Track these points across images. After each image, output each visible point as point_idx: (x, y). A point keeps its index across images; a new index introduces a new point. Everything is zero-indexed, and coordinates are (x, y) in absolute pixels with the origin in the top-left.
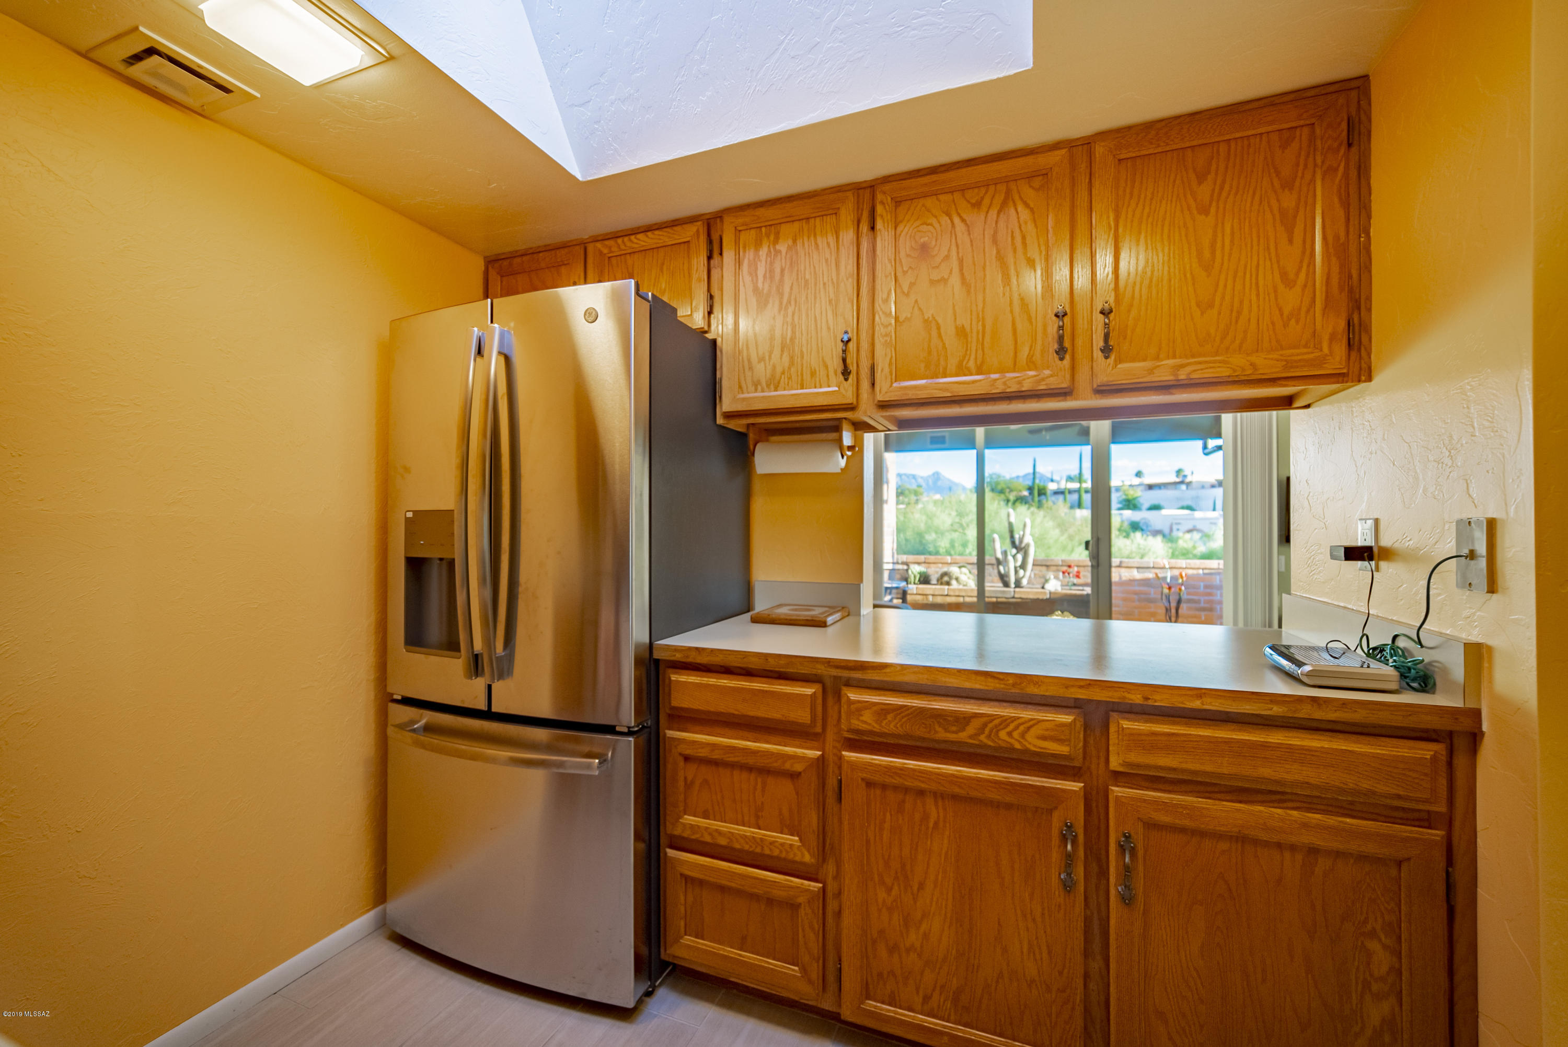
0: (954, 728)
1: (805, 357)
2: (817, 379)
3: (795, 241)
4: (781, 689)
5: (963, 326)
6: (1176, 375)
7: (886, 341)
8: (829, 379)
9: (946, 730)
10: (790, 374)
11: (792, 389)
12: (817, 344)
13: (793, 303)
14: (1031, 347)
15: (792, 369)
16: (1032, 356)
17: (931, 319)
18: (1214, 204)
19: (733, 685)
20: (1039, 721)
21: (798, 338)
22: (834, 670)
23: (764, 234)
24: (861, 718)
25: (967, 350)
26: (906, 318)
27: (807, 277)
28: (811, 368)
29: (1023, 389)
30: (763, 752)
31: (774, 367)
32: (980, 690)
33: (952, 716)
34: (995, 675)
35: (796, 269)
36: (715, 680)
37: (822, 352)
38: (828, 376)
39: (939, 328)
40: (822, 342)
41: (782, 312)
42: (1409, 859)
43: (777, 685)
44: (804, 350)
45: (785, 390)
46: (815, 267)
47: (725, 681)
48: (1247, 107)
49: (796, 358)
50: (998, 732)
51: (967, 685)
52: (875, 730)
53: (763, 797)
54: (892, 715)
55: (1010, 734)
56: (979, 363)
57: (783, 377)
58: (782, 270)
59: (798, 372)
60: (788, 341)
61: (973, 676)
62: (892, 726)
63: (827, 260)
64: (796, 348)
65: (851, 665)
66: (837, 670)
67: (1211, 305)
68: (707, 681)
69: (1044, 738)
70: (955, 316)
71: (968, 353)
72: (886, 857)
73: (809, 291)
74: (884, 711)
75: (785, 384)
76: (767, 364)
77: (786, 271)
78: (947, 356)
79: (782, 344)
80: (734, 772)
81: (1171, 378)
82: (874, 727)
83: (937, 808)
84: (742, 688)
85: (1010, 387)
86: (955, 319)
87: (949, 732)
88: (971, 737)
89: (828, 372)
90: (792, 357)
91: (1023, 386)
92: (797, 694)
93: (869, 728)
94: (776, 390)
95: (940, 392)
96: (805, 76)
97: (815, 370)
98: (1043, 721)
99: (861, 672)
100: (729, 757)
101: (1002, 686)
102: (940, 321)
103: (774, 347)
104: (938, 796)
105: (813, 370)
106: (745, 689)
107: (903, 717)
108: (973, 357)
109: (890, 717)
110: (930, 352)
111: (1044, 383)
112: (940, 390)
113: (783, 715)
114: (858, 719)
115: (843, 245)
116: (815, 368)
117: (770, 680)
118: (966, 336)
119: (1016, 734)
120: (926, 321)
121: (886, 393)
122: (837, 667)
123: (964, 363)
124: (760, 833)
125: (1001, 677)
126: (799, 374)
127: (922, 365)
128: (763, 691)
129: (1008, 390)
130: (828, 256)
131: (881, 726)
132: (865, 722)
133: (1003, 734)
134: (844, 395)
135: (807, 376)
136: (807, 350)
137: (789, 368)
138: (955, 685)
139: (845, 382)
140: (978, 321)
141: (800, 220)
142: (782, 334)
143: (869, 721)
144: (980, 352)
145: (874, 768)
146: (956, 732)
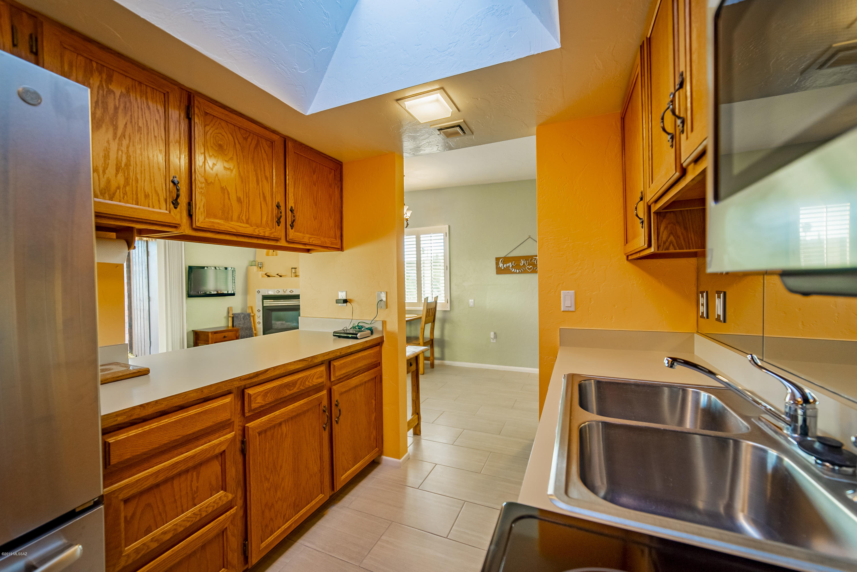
0: (292, 388)
1: (139, 181)
2: (150, 201)
3: (128, 92)
4: (211, 406)
5: (240, 197)
6: (309, 241)
7: (201, 192)
8: (160, 203)
9: (290, 390)
10: (125, 191)
11: (127, 202)
12: (150, 176)
13: (127, 137)
14: (267, 217)
15: (127, 188)
16: (267, 221)
17: (224, 188)
18: (317, 183)
19: (174, 420)
20: (316, 372)
21: (132, 166)
22: (243, 382)
23: (94, 68)
24: (256, 402)
25: (242, 210)
26: (211, 182)
27: (140, 124)
28: (145, 192)
29: (266, 235)
30: (199, 453)
31: (109, 181)
32: (301, 367)
33: (291, 383)
34: (305, 359)
35: (129, 114)
36: (157, 424)
37: (154, 184)
38: (159, 201)
39: (229, 194)
40: (154, 177)
41: (117, 140)
42: (377, 376)
43: (207, 405)
44: (139, 177)
45: (120, 202)
46: (147, 121)
47: (166, 420)
48: (322, 155)
49: (131, 181)
50: (305, 383)
51: (297, 367)
52: (263, 404)
53: (198, 483)
54: (269, 394)
55: (309, 381)
56: (247, 218)
57: (118, 191)
58: (116, 109)
59: (133, 192)
60: (123, 165)
61: (299, 363)
62: (269, 399)
63: (157, 121)
64: (131, 174)
65: (251, 376)
66: (245, 381)
67: (316, 218)
68: (149, 427)
69: (317, 378)
70: (236, 191)
71: (242, 212)
72: (267, 466)
73: (142, 136)
74: (266, 393)
75: (120, 197)
76: (101, 176)
77: (120, 111)
78: (232, 210)
79: (117, 165)
80: (174, 482)
81: (308, 241)
82: (262, 403)
83: (286, 427)
84: (182, 419)
85: (261, 233)
86: (236, 193)
87: (291, 390)
88: (298, 389)
89: (159, 199)
90: (127, 179)
91: (265, 234)
92: (222, 405)
93: (260, 405)
94: (111, 199)
95: (231, 228)
96: (223, 37)
97: (148, 194)
98: (317, 372)
99: (256, 378)
100: (172, 472)
101: (308, 363)
102: (229, 191)
103: (108, 165)
104: (286, 421)
105: (147, 194)
106: (184, 418)
107: (274, 392)
108: (244, 215)
109: (268, 395)
110: (224, 206)
111: (273, 234)
112: (231, 227)
113: (213, 422)
114: (255, 403)
115: (172, 118)
116: (148, 192)
117: (201, 404)
118: (241, 203)
119: (310, 381)
120: (222, 188)
121: (202, 222)
122: (245, 380)
123: (241, 217)
124: (198, 507)
125: (307, 359)
126: (134, 193)
127: (220, 212)
128: (199, 413)
129: (260, 235)
130: (158, 119)
131: (265, 401)
132: (259, 403)
133: (307, 383)
134: (174, 218)
135: (141, 197)
136: (141, 177)
137: (125, 186)
138: (294, 369)
139: (174, 209)
140: (247, 198)
141: (133, 79)
142: (117, 158)
143: (261, 401)
144: (247, 213)
145: (262, 424)
146: (293, 390)
